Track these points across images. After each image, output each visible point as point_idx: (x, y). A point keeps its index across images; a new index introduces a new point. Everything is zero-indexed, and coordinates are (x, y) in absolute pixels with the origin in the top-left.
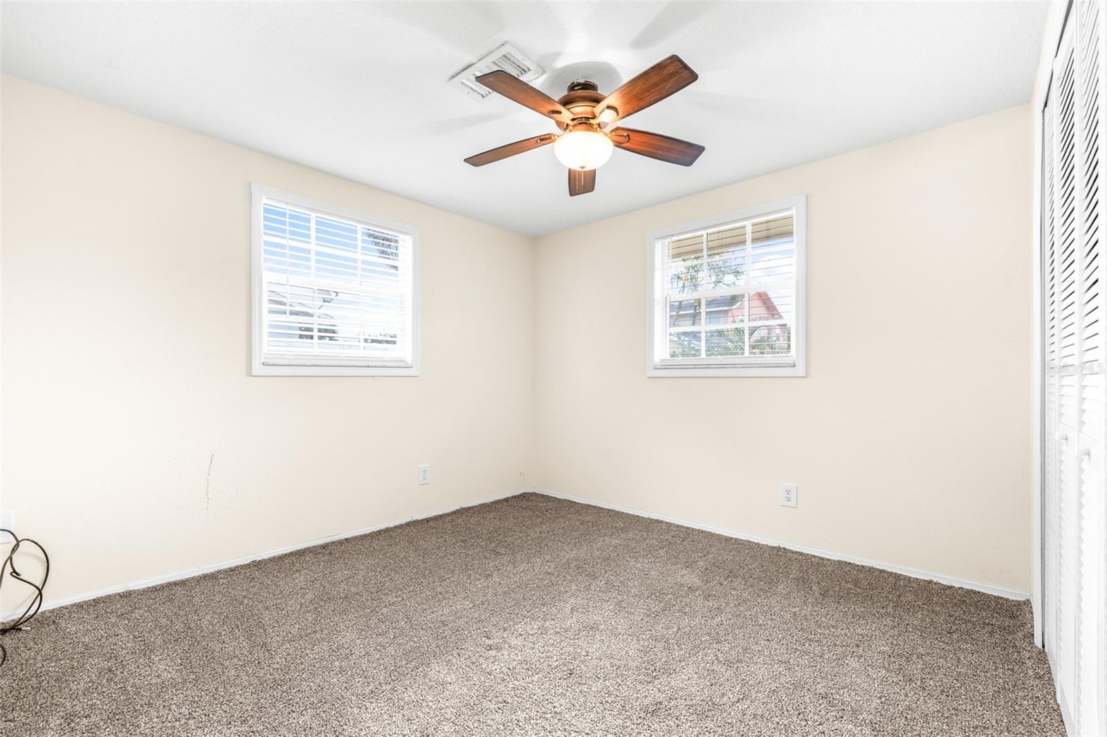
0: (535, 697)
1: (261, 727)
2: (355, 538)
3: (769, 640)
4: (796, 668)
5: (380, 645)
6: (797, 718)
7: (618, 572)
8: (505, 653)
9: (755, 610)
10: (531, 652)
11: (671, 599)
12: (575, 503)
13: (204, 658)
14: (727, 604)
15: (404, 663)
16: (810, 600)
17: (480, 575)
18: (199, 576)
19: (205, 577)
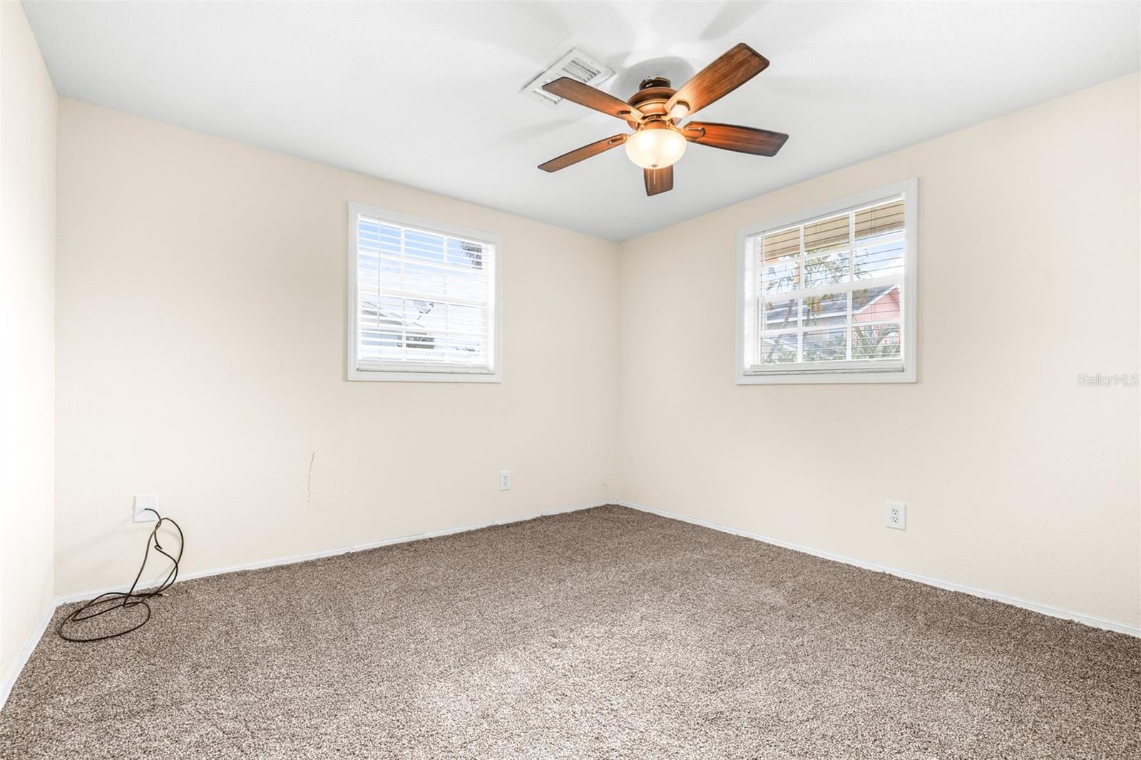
0: (594, 694)
1: (345, 692)
2: (438, 538)
3: (854, 665)
4: (881, 696)
5: (452, 633)
6: (873, 743)
7: (696, 587)
8: (570, 651)
9: (843, 634)
10: (595, 653)
11: (749, 616)
12: (659, 517)
13: (302, 631)
14: (812, 626)
15: (473, 651)
16: (911, 630)
17: (553, 579)
18: (302, 563)
19: (307, 564)
